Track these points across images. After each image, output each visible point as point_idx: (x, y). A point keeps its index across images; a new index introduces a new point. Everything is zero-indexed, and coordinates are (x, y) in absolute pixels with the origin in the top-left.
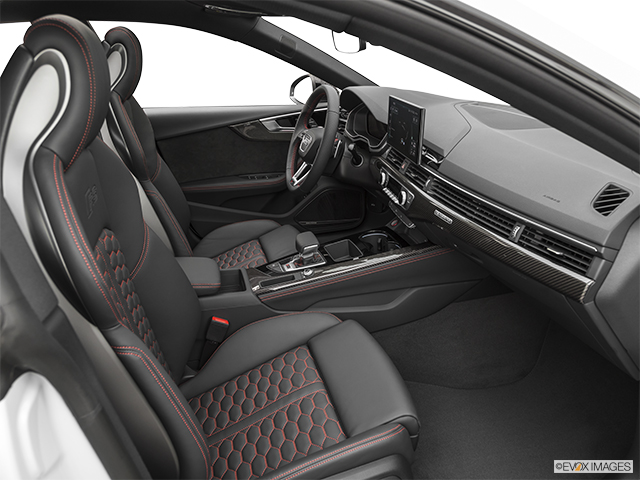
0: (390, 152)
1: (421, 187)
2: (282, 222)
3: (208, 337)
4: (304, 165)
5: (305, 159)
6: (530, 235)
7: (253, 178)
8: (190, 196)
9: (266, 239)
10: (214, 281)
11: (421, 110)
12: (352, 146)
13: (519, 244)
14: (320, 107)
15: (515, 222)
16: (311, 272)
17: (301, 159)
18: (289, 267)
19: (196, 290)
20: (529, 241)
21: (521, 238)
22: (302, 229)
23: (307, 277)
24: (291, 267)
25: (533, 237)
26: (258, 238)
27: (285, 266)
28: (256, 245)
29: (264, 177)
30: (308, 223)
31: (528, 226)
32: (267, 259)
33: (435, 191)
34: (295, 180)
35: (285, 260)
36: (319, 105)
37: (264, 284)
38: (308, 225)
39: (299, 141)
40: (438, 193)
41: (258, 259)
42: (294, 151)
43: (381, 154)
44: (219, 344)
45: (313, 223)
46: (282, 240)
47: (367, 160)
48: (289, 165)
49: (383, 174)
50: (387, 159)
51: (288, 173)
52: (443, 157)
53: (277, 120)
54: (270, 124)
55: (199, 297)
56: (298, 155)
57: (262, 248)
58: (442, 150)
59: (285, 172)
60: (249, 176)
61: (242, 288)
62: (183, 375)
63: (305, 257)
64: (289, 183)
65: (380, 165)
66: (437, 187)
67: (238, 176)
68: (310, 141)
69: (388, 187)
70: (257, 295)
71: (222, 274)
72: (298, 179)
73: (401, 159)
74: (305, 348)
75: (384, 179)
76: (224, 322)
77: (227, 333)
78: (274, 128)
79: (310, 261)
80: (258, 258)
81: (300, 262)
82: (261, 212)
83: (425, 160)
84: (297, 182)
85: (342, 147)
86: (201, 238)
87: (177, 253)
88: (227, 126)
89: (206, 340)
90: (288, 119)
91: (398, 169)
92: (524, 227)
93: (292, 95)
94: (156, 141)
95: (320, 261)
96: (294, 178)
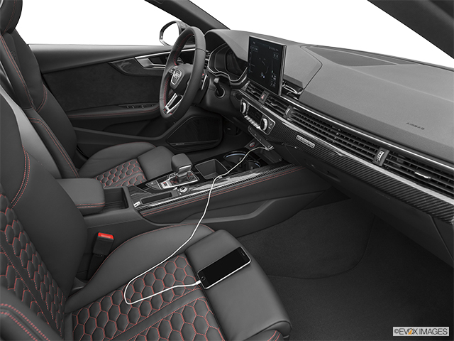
0: (249, 85)
1: (282, 116)
2: (156, 144)
3: (94, 252)
4: (175, 96)
5: (176, 91)
6: (393, 159)
7: (130, 107)
8: (75, 123)
9: (144, 159)
10: (98, 201)
11: (283, 46)
12: (217, 80)
13: (384, 167)
14: (188, 48)
15: (379, 147)
16: (186, 189)
17: (172, 91)
18: (166, 185)
19: (80, 210)
20: (392, 164)
21: (386, 161)
22: (175, 151)
23: (183, 194)
24: (167, 185)
25: (395, 160)
26: (137, 158)
27: (162, 184)
28: (135, 164)
29: (140, 107)
30: (177, 144)
31: (392, 151)
32: (146, 178)
33: (295, 118)
34: (167, 109)
35: (162, 178)
36: (185, 46)
37: (145, 201)
38: (177, 146)
39: (170, 76)
40: (298, 120)
41: (137, 177)
42: (166, 83)
43: (240, 87)
44: (105, 257)
45: (180, 144)
46: (158, 160)
47: (228, 92)
48: (162, 96)
49: (244, 104)
50: (246, 91)
51: (161, 103)
52: (302, 89)
53: (150, 58)
54: (143, 61)
55: (84, 216)
56: (169, 87)
57: (141, 167)
58: (301, 83)
59: (158, 102)
60: (127, 105)
61: (125, 205)
62: (72, 288)
63: (179, 176)
64: (163, 112)
65: (240, 97)
66: (296, 114)
67: (118, 105)
68: (180, 76)
69: (249, 115)
70: (139, 211)
71: (106, 192)
72: (170, 108)
73: (260, 91)
74: (183, 257)
75: (245, 108)
76: (109, 237)
77: (112, 247)
78: (147, 65)
79: (185, 180)
80: (137, 175)
81: (175, 181)
82: (138, 135)
83: (284, 92)
84: (169, 111)
85: (207, 81)
86: (88, 158)
87: (63, 175)
88: (107, 62)
89: (93, 254)
90: (160, 57)
91: (258, 99)
92: (388, 152)
93: (161, 38)
94: (42, 74)
95: (193, 179)
96: (167, 107)
